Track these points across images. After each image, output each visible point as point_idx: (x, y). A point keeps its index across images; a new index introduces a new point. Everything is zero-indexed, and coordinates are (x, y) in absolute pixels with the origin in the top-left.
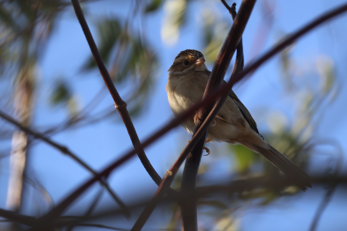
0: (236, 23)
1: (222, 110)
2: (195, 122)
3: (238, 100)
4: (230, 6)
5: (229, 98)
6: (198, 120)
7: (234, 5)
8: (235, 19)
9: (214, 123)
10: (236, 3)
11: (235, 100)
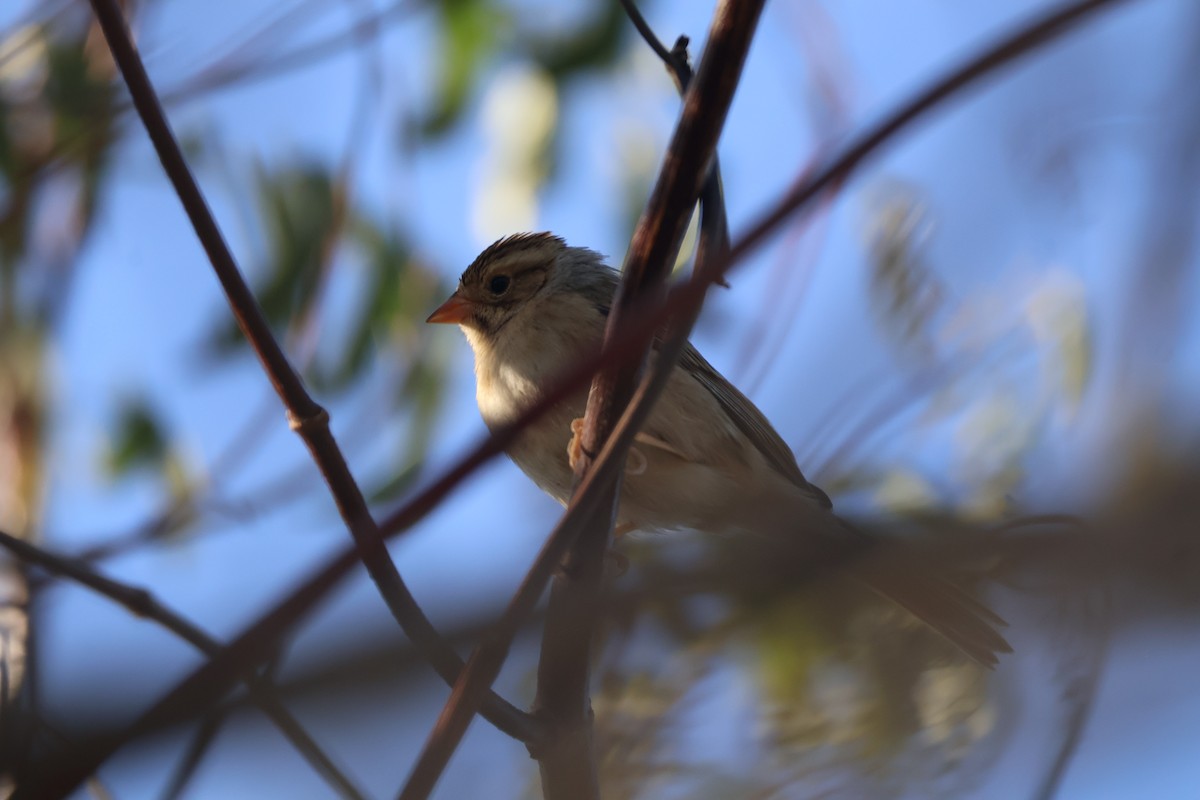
0: (694, 107)
1: (656, 417)
2: (574, 463)
3: (710, 374)
4: (669, 44)
5: (679, 373)
6: (583, 456)
7: (683, 42)
8: (690, 94)
9: (637, 464)
10: (688, 34)
11: (700, 376)
